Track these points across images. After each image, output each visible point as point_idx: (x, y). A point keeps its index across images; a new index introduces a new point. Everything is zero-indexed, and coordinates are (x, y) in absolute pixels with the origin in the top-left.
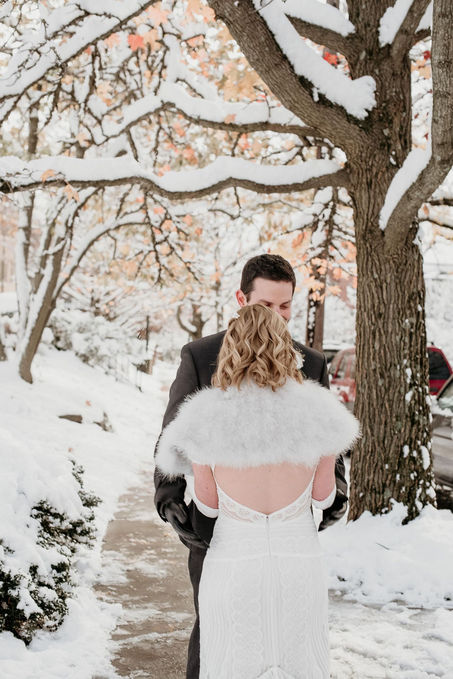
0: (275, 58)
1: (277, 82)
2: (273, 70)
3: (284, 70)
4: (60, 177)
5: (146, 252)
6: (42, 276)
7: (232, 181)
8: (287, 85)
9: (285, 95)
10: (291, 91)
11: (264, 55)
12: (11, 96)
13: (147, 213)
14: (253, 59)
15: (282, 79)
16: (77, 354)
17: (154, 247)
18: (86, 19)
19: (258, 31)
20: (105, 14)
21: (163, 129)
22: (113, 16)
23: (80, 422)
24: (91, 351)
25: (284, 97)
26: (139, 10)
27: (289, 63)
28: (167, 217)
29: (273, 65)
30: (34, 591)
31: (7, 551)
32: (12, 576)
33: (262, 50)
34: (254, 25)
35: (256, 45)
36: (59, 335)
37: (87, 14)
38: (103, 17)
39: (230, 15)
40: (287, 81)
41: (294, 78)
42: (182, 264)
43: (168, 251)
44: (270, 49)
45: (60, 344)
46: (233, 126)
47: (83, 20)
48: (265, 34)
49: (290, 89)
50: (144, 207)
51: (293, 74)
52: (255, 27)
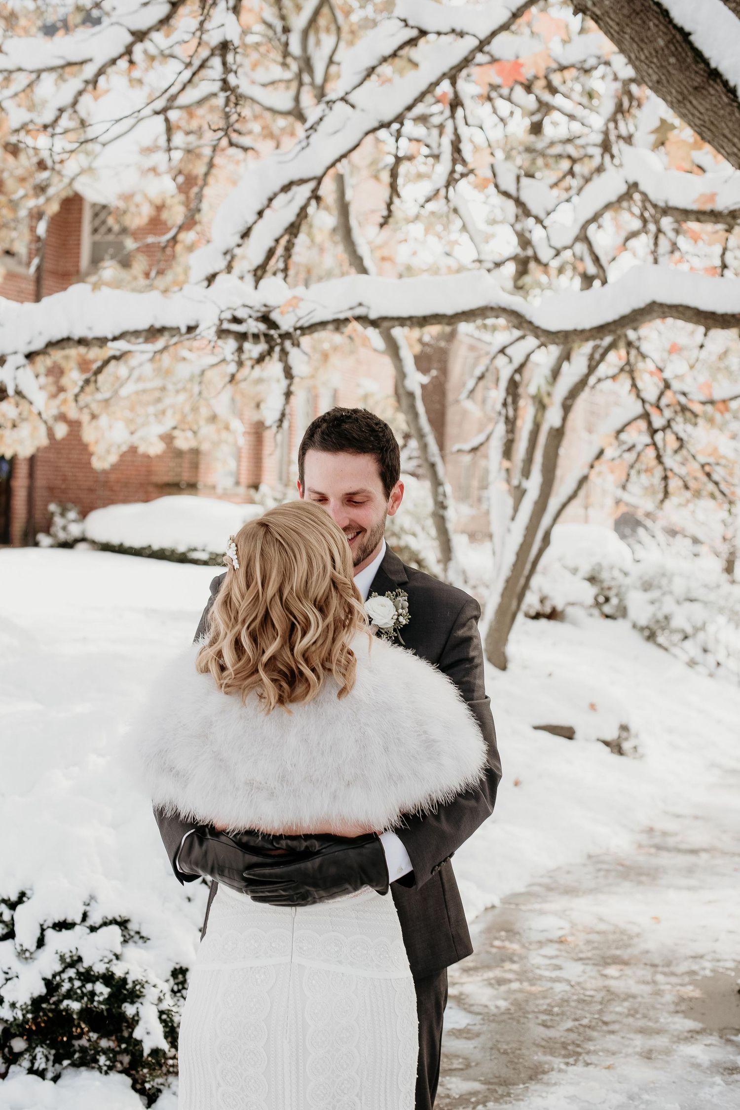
0: (693, 76)
1: (705, 122)
2: (691, 98)
3: (713, 98)
4: (360, 311)
5: (639, 447)
6: (524, 492)
7: (656, 308)
8: (723, 124)
9: (725, 145)
10: (734, 135)
11: (668, 71)
12: (302, 181)
13: (633, 379)
14: (651, 81)
15: (711, 113)
16: (634, 626)
17: (652, 437)
18: (422, 42)
19: (649, 29)
20: (453, 31)
21: (664, 234)
22: (467, 34)
23: (570, 738)
24: (658, 622)
25: (723, 148)
26: (510, 19)
27: (725, 83)
28: (667, 386)
29: (690, 89)
30: (169, 1010)
31: (137, 937)
32: (130, 981)
33: (664, 64)
34: (641, 19)
35: (651, 54)
36: (607, 593)
37: (423, 33)
38: (451, 37)
39: (594, 4)
40: (723, 116)
41: (736, 110)
42: (696, 466)
43: (675, 445)
44: (678, 60)
45: (607, 609)
46: (714, 216)
47: (416, 45)
48: (665, 34)
49: (731, 132)
50: (627, 368)
51: (735, 104)
52: (644, 22)
